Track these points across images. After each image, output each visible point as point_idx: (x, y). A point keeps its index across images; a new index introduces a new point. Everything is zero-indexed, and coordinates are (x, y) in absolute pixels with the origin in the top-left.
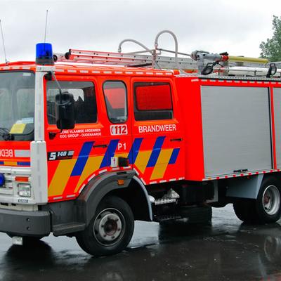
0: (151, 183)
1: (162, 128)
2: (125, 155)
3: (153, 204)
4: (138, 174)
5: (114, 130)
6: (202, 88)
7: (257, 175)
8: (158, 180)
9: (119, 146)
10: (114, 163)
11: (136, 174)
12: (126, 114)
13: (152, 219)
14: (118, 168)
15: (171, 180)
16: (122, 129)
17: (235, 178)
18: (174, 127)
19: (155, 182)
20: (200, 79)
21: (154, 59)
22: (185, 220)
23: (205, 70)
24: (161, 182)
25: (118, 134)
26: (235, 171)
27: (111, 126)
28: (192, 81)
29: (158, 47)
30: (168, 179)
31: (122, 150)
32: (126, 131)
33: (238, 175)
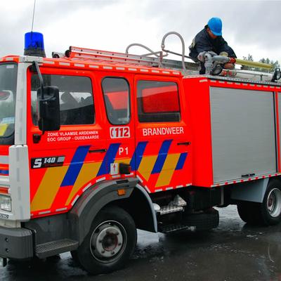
0: (156, 191)
1: (169, 131)
2: (127, 161)
3: (158, 214)
4: (142, 181)
5: (114, 133)
6: (211, 89)
7: (263, 179)
8: (164, 187)
9: (121, 150)
10: (114, 170)
11: (139, 182)
12: (128, 114)
13: (156, 230)
14: (119, 176)
15: (177, 187)
16: (124, 132)
17: (243, 183)
18: (182, 130)
19: (161, 190)
20: (209, 79)
21: (161, 61)
22: (192, 228)
23: (213, 71)
24: (167, 189)
25: (119, 137)
26: (242, 176)
27: (111, 128)
28: (201, 81)
29: (165, 49)
30: (174, 186)
31: (124, 155)
32: (129, 133)
33: (246, 180)
